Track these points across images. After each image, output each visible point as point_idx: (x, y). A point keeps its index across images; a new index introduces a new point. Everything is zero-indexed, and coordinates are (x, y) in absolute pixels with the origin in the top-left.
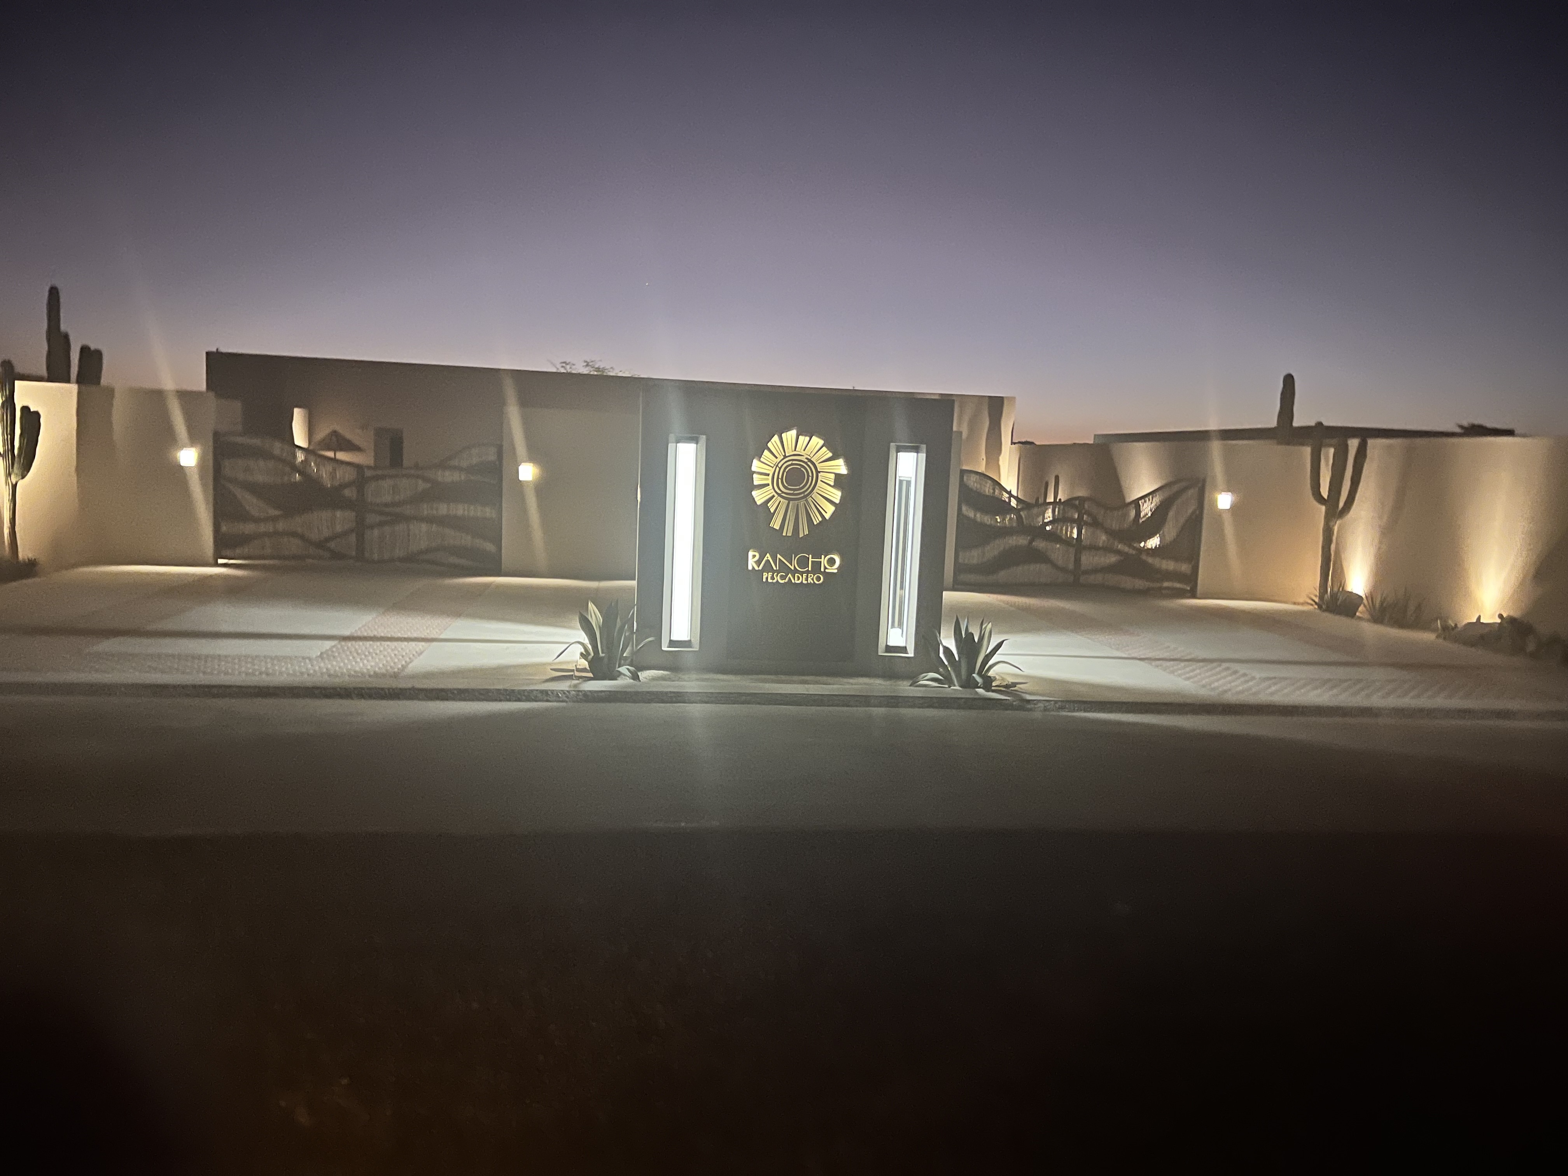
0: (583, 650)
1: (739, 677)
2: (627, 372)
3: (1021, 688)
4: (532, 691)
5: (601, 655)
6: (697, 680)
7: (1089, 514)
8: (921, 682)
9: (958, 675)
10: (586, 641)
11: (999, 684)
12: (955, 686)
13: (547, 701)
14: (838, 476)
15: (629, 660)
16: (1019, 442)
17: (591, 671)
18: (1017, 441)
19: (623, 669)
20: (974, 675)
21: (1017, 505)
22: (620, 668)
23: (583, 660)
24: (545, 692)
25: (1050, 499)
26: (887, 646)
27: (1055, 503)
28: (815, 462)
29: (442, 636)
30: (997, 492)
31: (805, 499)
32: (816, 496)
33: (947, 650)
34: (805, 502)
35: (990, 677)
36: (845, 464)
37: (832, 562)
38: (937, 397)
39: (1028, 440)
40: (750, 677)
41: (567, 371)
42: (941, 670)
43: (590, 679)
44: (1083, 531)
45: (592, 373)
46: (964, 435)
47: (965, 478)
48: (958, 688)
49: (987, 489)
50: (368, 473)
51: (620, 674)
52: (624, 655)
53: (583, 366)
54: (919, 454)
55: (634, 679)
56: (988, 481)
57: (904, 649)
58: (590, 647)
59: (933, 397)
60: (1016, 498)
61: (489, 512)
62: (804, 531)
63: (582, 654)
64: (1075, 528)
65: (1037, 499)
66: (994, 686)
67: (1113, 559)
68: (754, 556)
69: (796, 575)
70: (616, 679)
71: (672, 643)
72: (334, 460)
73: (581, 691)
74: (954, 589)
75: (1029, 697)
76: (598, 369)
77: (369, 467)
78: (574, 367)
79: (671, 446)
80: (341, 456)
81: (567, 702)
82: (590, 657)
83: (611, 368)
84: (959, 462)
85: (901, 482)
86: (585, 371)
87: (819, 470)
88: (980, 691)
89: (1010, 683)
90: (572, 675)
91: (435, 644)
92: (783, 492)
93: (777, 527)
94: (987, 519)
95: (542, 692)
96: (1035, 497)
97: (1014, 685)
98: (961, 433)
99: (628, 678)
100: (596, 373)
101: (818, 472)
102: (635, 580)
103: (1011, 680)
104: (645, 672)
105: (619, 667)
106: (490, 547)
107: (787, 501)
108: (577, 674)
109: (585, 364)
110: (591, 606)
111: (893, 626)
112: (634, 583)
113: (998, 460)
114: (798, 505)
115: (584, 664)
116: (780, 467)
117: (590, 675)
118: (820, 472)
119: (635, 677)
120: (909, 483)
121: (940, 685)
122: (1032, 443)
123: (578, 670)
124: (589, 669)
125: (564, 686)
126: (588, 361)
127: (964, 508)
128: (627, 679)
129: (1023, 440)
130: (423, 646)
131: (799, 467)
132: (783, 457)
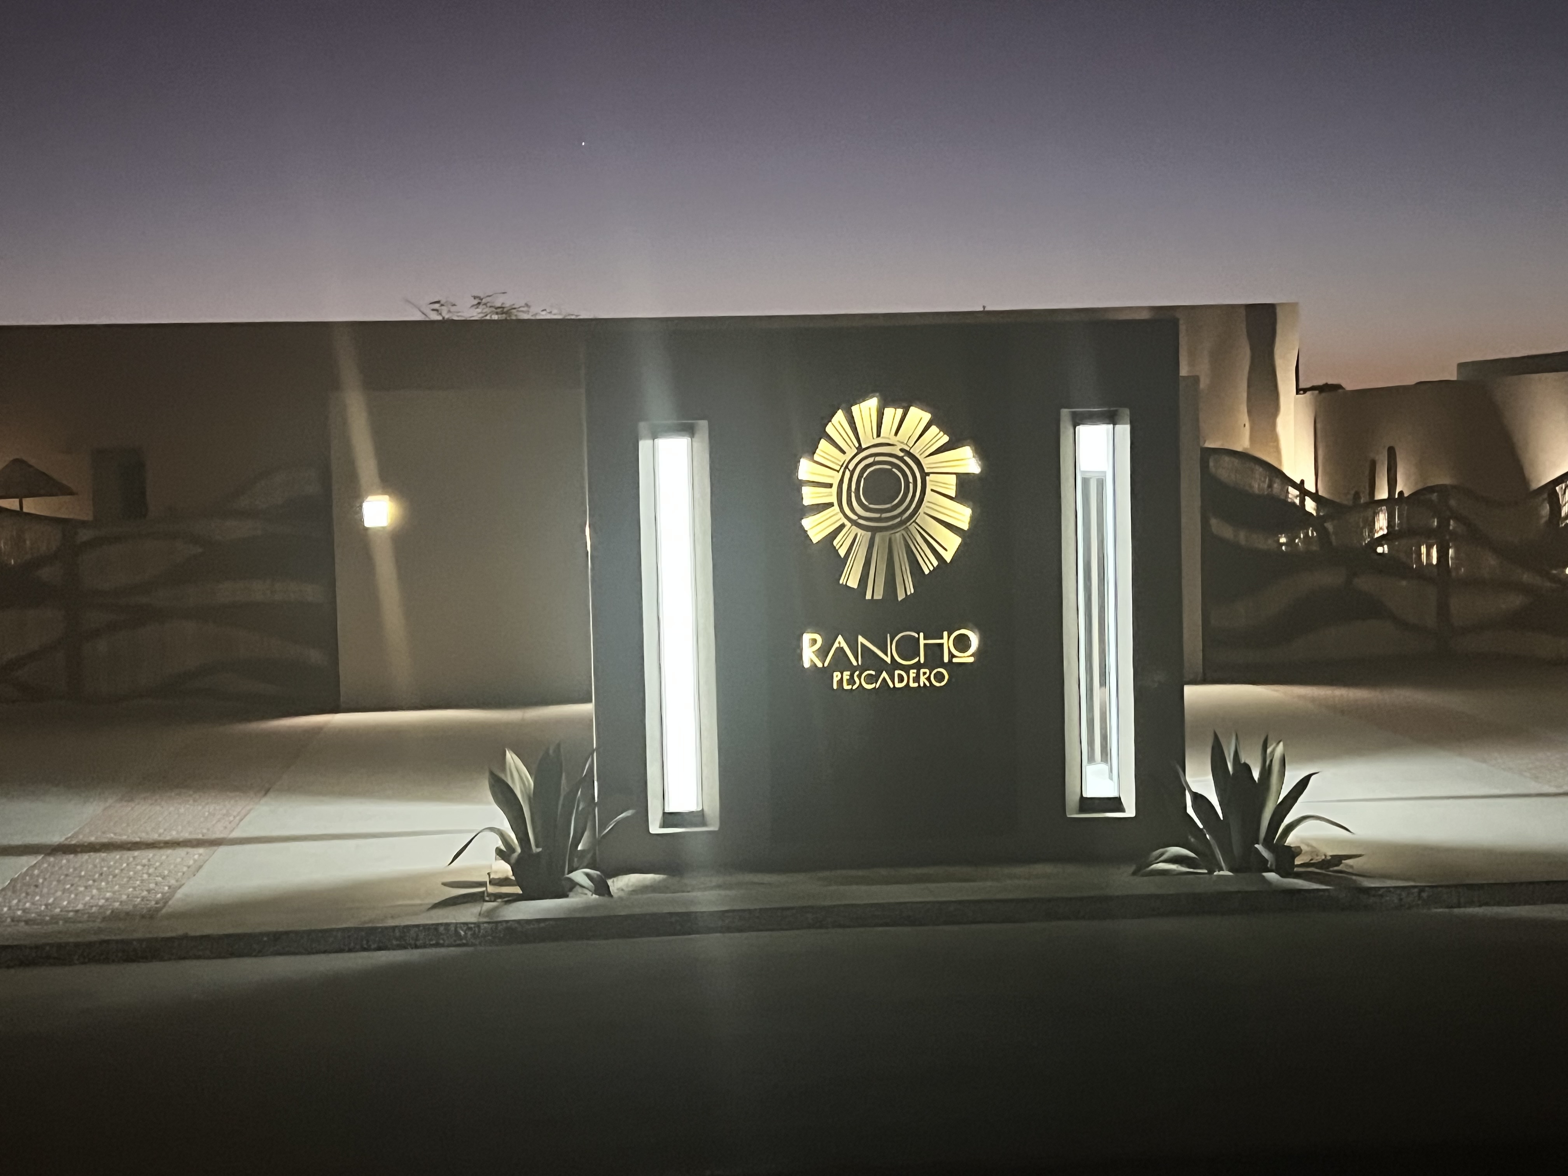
0: (500, 844)
1: (801, 877)
2: (555, 311)
3: (1351, 867)
4: (408, 927)
5: (535, 850)
6: (719, 887)
7: (1458, 518)
8: (1154, 866)
9: (1226, 851)
10: (506, 826)
11: (1307, 861)
12: (1221, 869)
13: (437, 945)
14: (963, 480)
15: (589, 856)
16: (1313, 388)
17: (518, 883)
18: (1308, 385)
19: (579, 876)
20: (1256, 846)
21: (1318, 510)
22: (574, 873)
23: (502, 862)
24: (433, 929)
25: (1382, 494)
26: (1083, 799)
27: (1390, 502)
28: (918, 456)
29: (236, 834)
30: (1276, 486)
31: (904, 527)
32: (923, 520)
33: (1199, 799)
34: (904, 532)
35: (1289, 847)
36: (974, 457)
37: (962, 643)
38: (1145, 316)
39: (1330, 382)
40: (821, 874)
41: (444, 318)
42: (1192, 840)
43: (516, 898)
44: (1451, 551)
45: (488, 318)
46: (1204, 384)
47: (1211, 464)
48: (1226, 873)
49: (1258, 484)
50: (85, 535)
51: (574, 885)
52: (580, 848)
53: (473, 306)
54: (1117, 427)
55: (596, 892)
56: (1257, 467)
57: (1115, 804)
58: (513, 836)
59: (1137, 316)
60: (1315, 497)
61: (312, 592)
62: (906, 587)
63: (499, 852)
64: (1435, 547)
65: (1357, 496)
66: (1299, 866)
67: (1515, 601)
68: (814, 641)
69: (897, 672)
70: (566, 896)
71: (669, 818)
72: (19, 514)
73: (501, 922)
74: (1204, 681)
75: (1367, 883)
76: (501, 310)
77: (84, 524)
78: (453, 309)
79: (644, 445)
80: (30, 506)
81: (473, 945)
82: (515, 856)
83: (527, 305)
84: (1197, 434)
85: (1086, 481)
86: (475, 314)
87: (927, 471)
88: (1271, 876)
89: (1329, 858)
90: (483, 892)
91: (223, 849)
92: (860, 517)
93: (853, 583)
94: (1261, 542)
95: (426, 928)
96: (1353, 492)
97: (1338, 859)
98: (1196, 380)
99: (586, 891)
100: (495, 317)
101: (924, 475)
102: (591, 701)
103: (1330, 852)
104: (620, 877)
105: (570, 872)
106: (315, 656)
107: (869, 534)
108: (491, 889)
109: (476, 302)
110: (510, 756)
111: (1091, 759)
112: (588, 708)
113: (1274, 425)
114: (890, 540)
115: (504, 869)
116: (851, 469)
117: (517, 890)
118: (928, 474)
119: (601, 888)
120: (1101, 483)
121: (1191, 870)
122: (1337, 387)
123: (493, 882)
124: (513, 878)
125: (469, 914)
126: (482, 295)
127: (1213, 521)
128: (586, 894)
129: (1320, 382)
130: (200, 855)
131: (889, 467)
132: (856, 451)
